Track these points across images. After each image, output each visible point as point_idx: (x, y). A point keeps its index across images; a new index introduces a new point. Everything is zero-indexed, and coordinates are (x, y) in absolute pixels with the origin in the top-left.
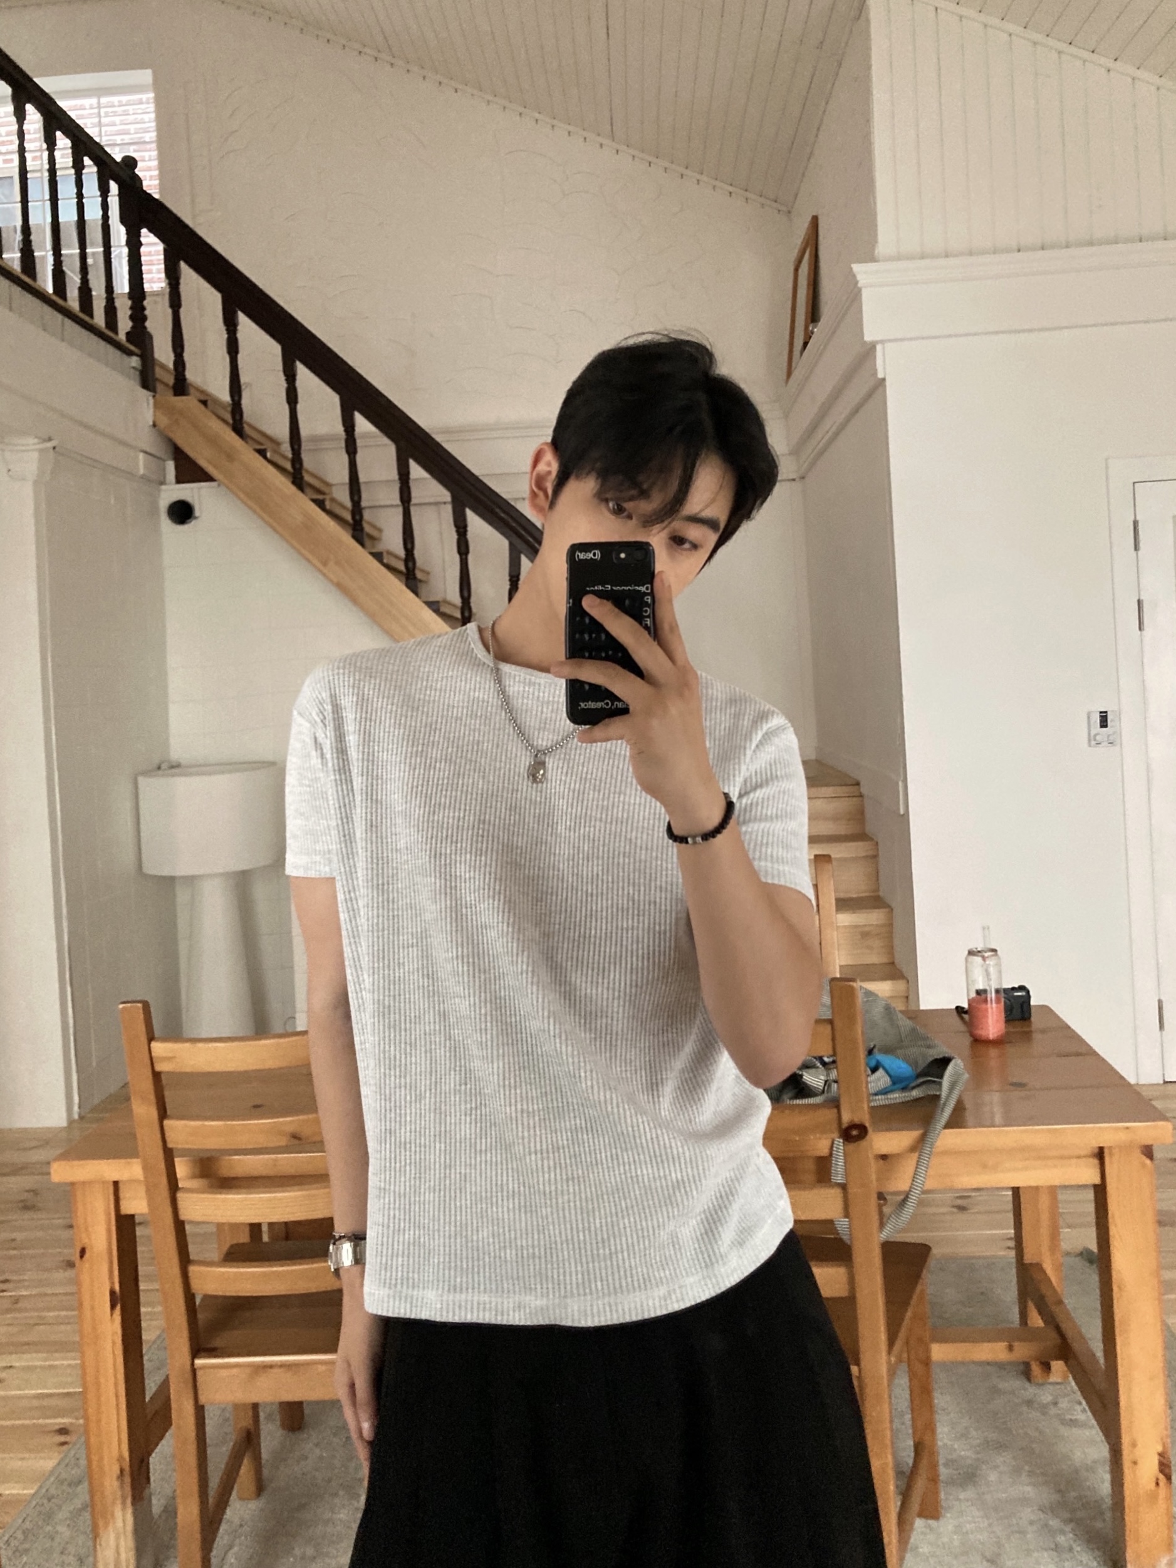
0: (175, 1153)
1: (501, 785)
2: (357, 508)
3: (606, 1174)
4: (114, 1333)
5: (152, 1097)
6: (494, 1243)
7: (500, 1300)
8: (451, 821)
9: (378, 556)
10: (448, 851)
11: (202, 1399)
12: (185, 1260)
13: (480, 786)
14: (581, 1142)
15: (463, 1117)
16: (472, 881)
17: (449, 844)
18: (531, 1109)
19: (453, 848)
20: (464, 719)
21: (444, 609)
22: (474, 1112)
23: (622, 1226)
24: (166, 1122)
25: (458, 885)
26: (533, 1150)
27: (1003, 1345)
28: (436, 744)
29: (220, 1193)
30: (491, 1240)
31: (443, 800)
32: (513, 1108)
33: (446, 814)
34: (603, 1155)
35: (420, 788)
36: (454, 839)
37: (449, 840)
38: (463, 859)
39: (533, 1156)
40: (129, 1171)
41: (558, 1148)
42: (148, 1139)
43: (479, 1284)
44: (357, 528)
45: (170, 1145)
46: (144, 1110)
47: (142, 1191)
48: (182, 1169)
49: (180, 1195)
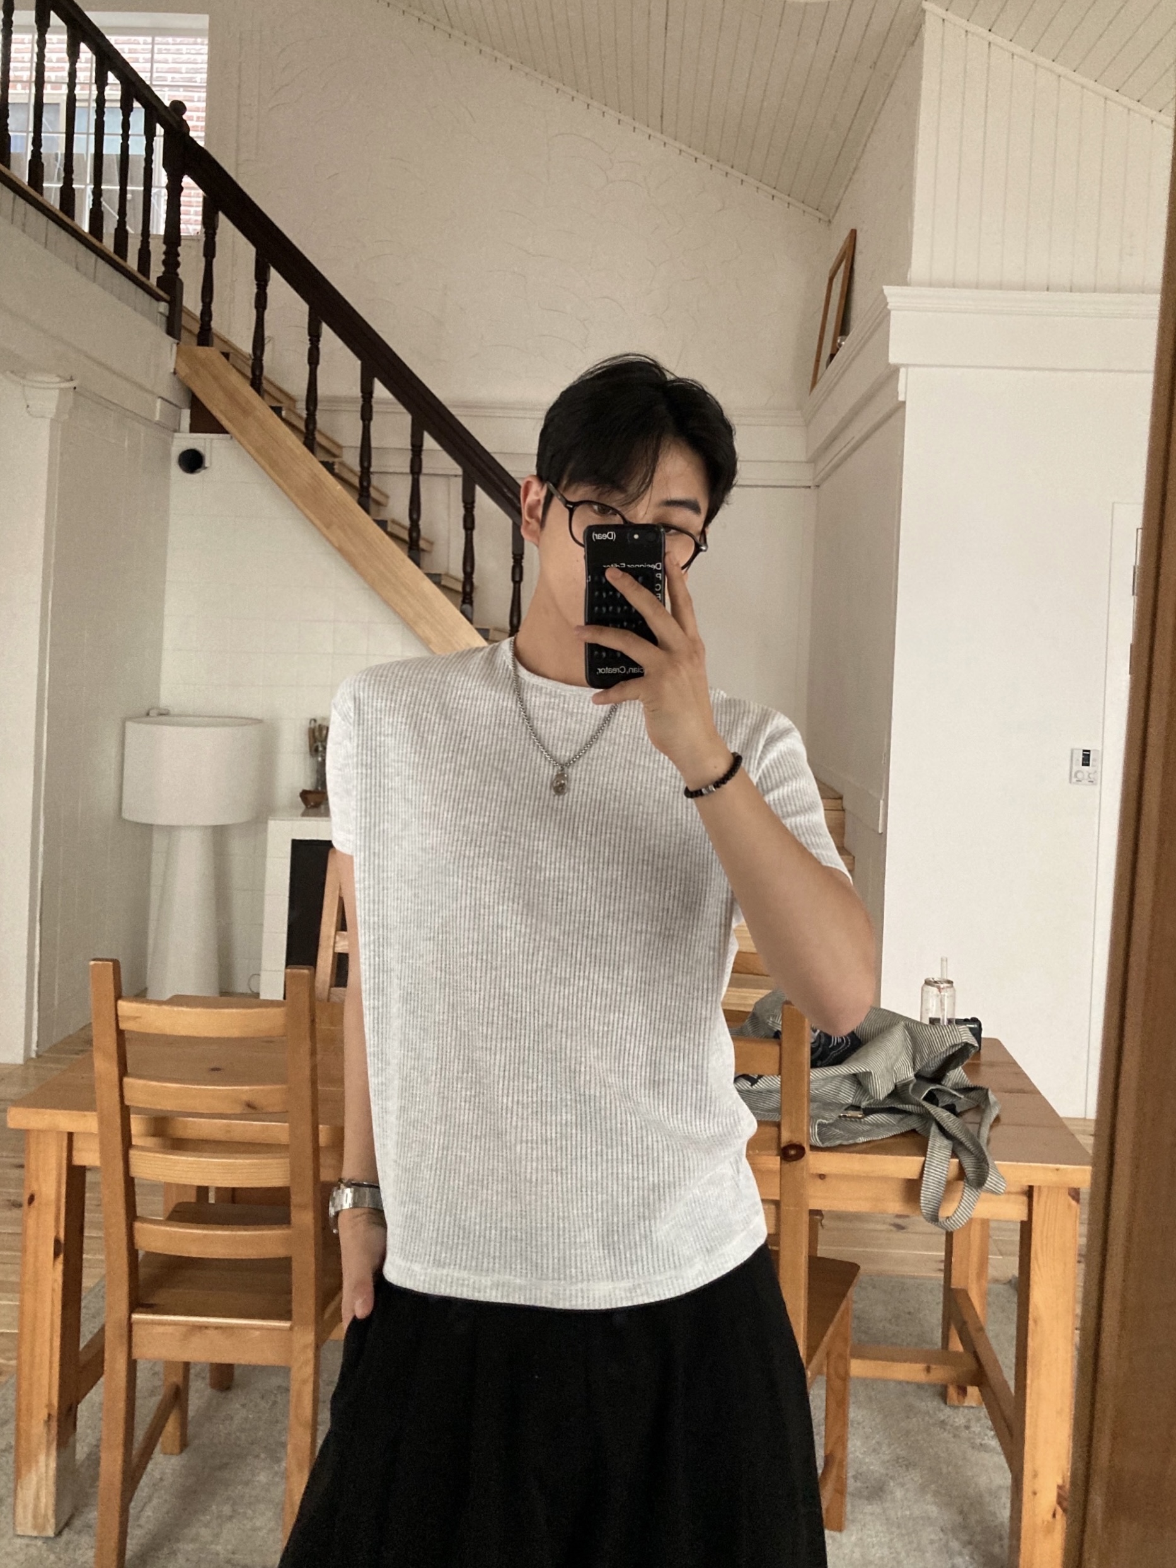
0: (132, 1111)
1: (524, 793)
2: (365, 474)
4: (55, 1281)
5: (115, 1055)
8: (476, 826)
9: (382, 524)
10: (472, 855)
11: (137, 1352)
12: (132, 1216)
13: (505, 794)
15: (463, 1104)
16: (493, 883)
17: (473, 848)
19: (477, 851)
20: (492, 728)
21: (445, 582)
24: (126, 1080)
27: (920, 1366)
28: (465, 751)
29: (173, 1154)
31: (470, 805)
33: (472, 820)
35: (449, 793)
36: (478, 843)
38: (485, 863)
40: (85, 1123)
42: (106, 1096)
44: (364, 494)
45: (127, 1103)
46: (105, 1066)
49: (133, 1153)
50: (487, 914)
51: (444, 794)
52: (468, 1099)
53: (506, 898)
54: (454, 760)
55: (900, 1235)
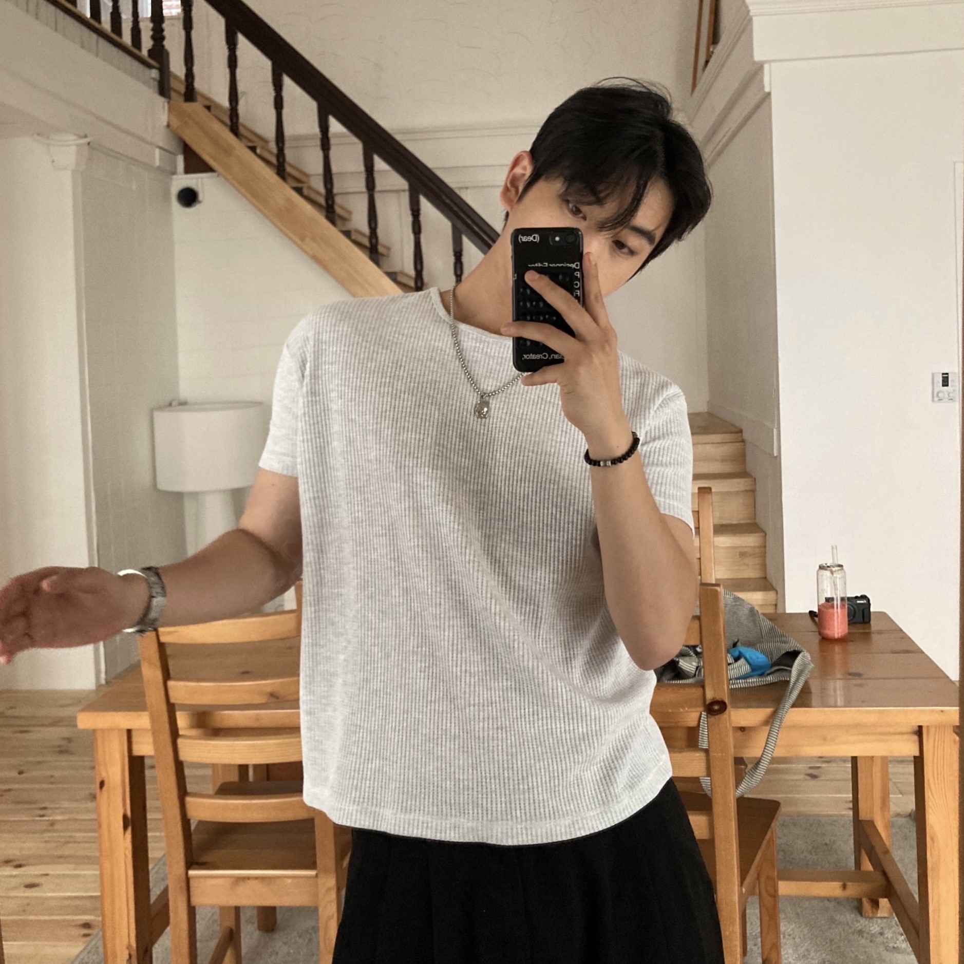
0: (177, 708)
2: (330, 194)
3: (528, 726)
4: (126, 849)
5: (158, 664)
6: (437, 775)
7: (439, 822)
8: (413, 441)
9: (347, 234)
10: (411, 465)
11: (195, 901)
12: (183, 793)
14: (510, 699)
15: (418, 673)
16: (430, 488)
17: (411, 459)
18: (472, 671)
19: (415, 462)
21: (400, 278)
22: (427, 670)
23: (538, 767)
24: (171, 683)
25: (418, 490)
26: (472, 702)
27: (839, 885)
28: (401, 378)
29: (213, 740)
30: (435, 773)
31: (406, 424)
32: (459, 669)
33: (409, 436)
34: (527, 710)
35: (388, 413)
36: (416, 455)
37: (412, 456)
38: (422, 471)
39: (472, 708)
40: (140, 721)
41: (492, 703)
42: (155, 697)
43: (424, 807)
44: (330, 211)
45: (172, 701)
46: (151, 673)
47: (149, 739)
48: (182, 720)
49: (180, 741)
50: (427, 513)
51: (384, 414)
52: (423, 670)
53: (441, 500)
54: (391, 385)
55: (812, 783)
